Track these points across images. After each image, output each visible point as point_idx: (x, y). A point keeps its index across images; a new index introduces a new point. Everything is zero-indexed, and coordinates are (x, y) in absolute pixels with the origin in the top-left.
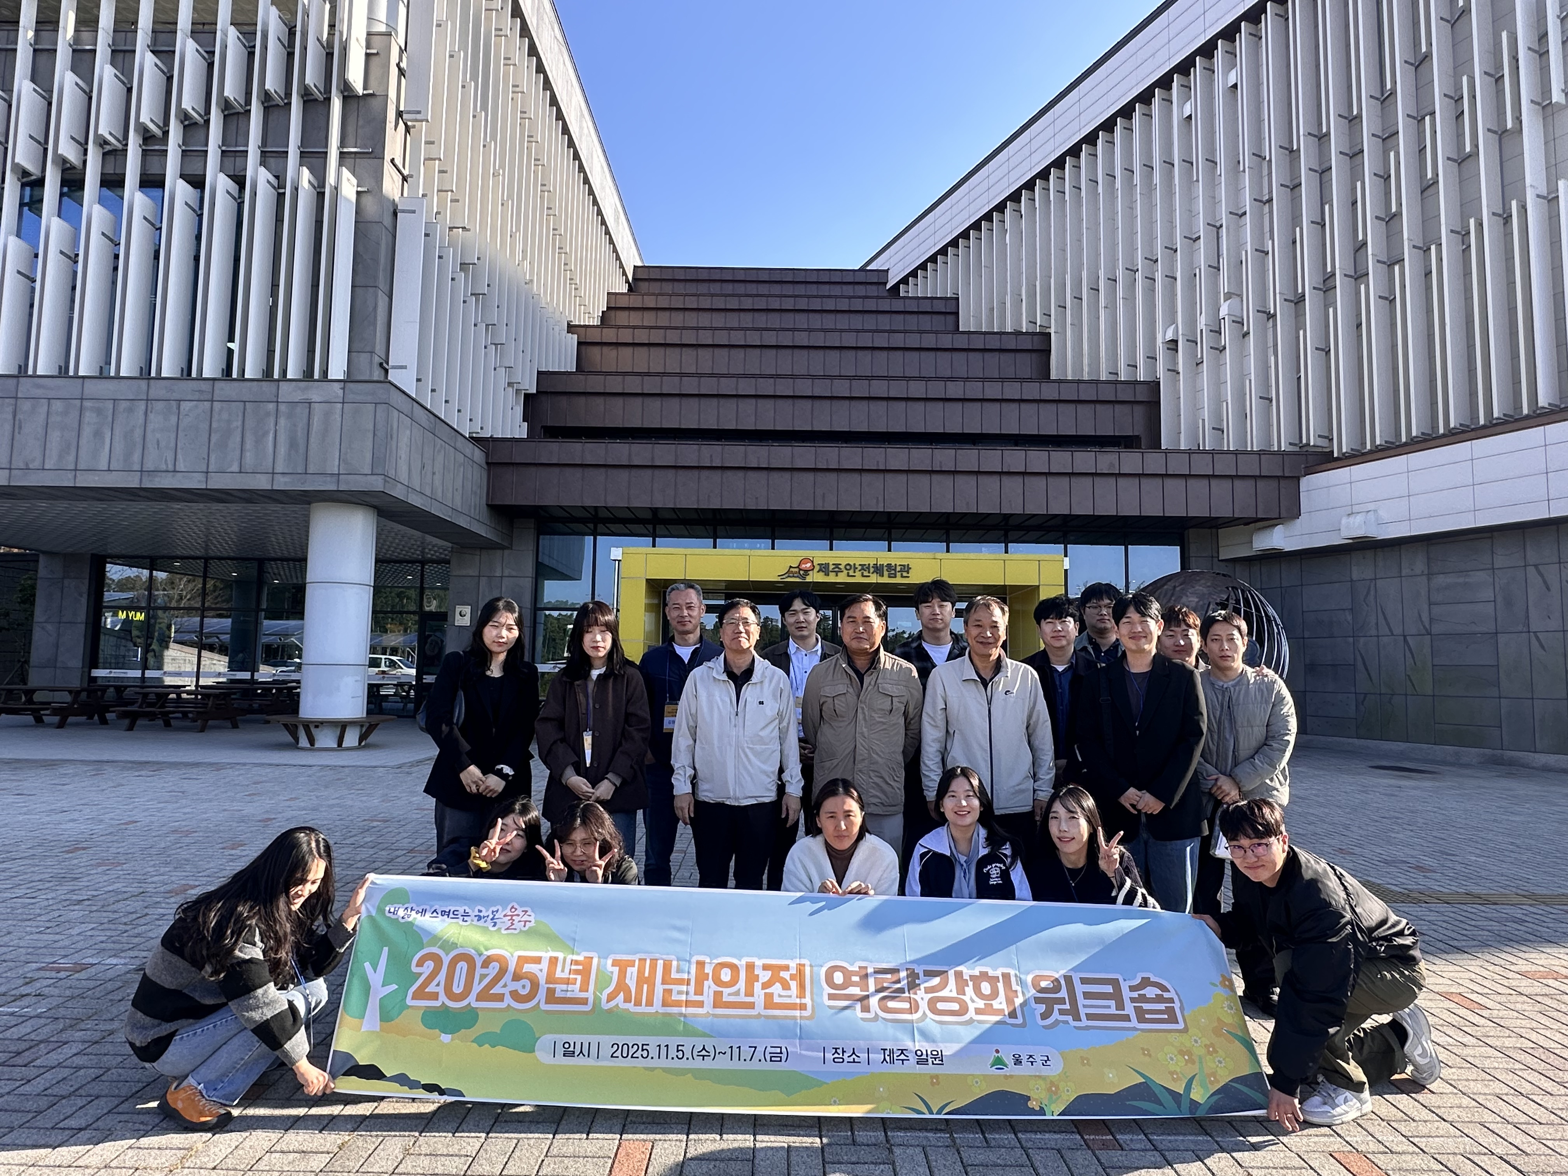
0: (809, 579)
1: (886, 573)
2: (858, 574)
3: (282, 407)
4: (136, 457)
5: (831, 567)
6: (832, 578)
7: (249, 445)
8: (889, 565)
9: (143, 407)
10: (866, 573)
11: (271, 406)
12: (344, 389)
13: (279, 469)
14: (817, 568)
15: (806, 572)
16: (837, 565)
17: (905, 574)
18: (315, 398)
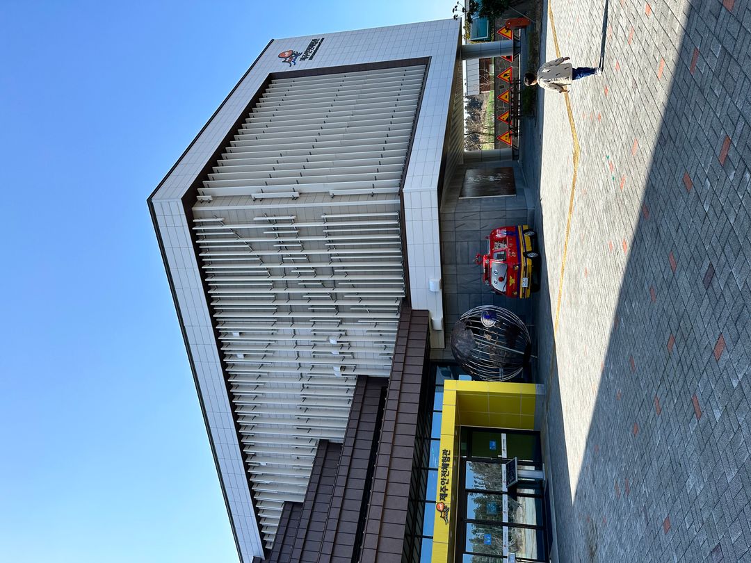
0: (449, 506)
1: (447, 463)
2: (447, 478)
5: (442, 492)
6: (449, 492)
8: (443, 461)
10: (447, 473)
14: (442, 501)
15: (445, 507)
16: (442, 489)
17: (448, 453)
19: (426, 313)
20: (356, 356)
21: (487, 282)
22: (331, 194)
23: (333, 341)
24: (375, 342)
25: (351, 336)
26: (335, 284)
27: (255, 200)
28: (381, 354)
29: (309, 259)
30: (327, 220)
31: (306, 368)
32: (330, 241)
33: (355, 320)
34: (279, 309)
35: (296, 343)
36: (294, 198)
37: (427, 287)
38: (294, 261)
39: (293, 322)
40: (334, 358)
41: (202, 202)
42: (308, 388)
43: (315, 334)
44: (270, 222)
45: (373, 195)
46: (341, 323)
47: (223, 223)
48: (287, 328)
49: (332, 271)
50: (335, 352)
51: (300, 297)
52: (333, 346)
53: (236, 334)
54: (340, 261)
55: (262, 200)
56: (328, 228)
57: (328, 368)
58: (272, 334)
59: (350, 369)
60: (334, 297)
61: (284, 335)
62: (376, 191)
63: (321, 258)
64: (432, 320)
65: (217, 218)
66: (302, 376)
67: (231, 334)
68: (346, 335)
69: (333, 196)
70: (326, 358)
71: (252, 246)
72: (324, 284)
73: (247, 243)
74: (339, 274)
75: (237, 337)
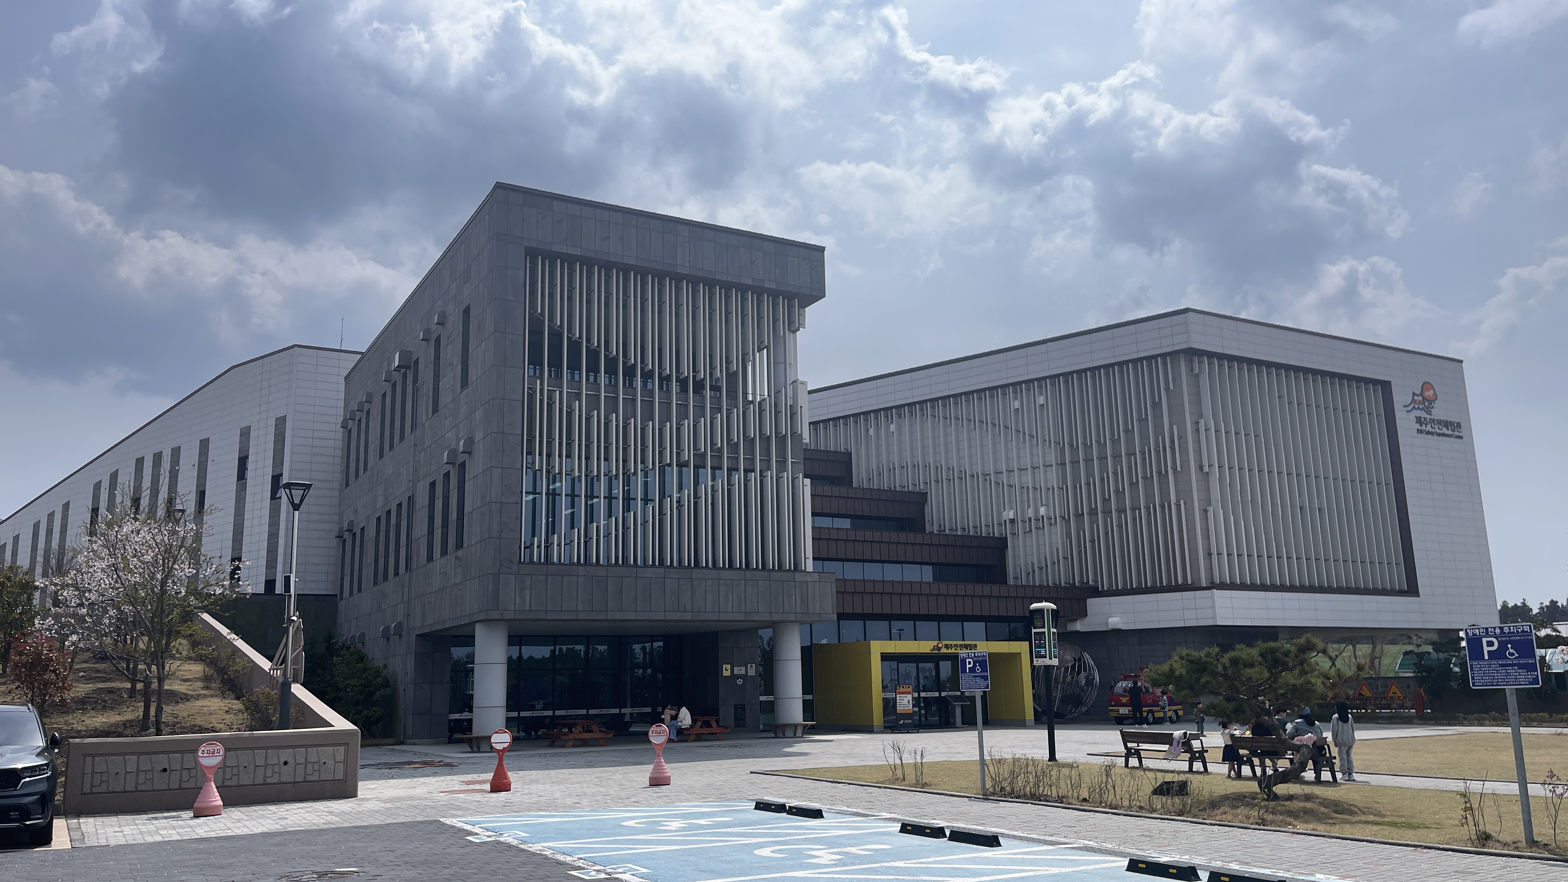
0: (941, 651)
1: (968, 648)
3: (797, 584)
4: (743, 606)
5: (949, 645)
6: (949, 651)
7: (786, 600)
8: (969, 644)
9: (743, 583)
11: (793, 583)
12: (819, 576)
13: (798, 611)
14: (944, 646)
15: (940, 648)
16: (951, 645)
18: (809, 580)
19: (1083, 613)
20: (1027, 535)
21: (1122, 677)
22: (1208, 508)
23: (1042, 511)
24: (1046, 558)
25: (1050, 528)
26: (1107, 512)
27: (1197, 423)
28: (1033, 564)
29: (1134, 485)
30: (1178, 506)
31: (1008, 478)
32: (1155, 508)
33: (1069, 536)
34: (1074, 450)
35: (1036, 467)
36: (1201, 468)
37: (1112, 615)
38: (1130, 468)
39: (1061, 464)
40: (1023, 511)
41: (1191, 362)
42: (986, 480)
43: (1049, 489)
44: (1172, 442)
45: (1210, 554)
46: (1064, 518)
47: (1167, 389)
48: (1052, 458)
49: (1121, 511)
50: (1030, 513)
51: (1090, 474)
52: (1036, 510)
53: (1041, 400)
54: (1134, 519)
55: (1198, 430)
56: (1170, 507)
57: (1010, 503)
58: (1045, 440)
59: (1012, 528)
60: (1093, 512)
61: (1044, 454)
62: (1215, 557)
63: (1135, 497)
64: (1077, 620)
65: (1173, 382)
66: (998, 473)
67: (1041, 394)
68: (1051, 524)
69: (1206, 511)
70: (1022, 501)
71: (1143, 421)
72: (1106, 501)
73: (1147, 415)
74: (1119, 518)
75: (1038, 402)
